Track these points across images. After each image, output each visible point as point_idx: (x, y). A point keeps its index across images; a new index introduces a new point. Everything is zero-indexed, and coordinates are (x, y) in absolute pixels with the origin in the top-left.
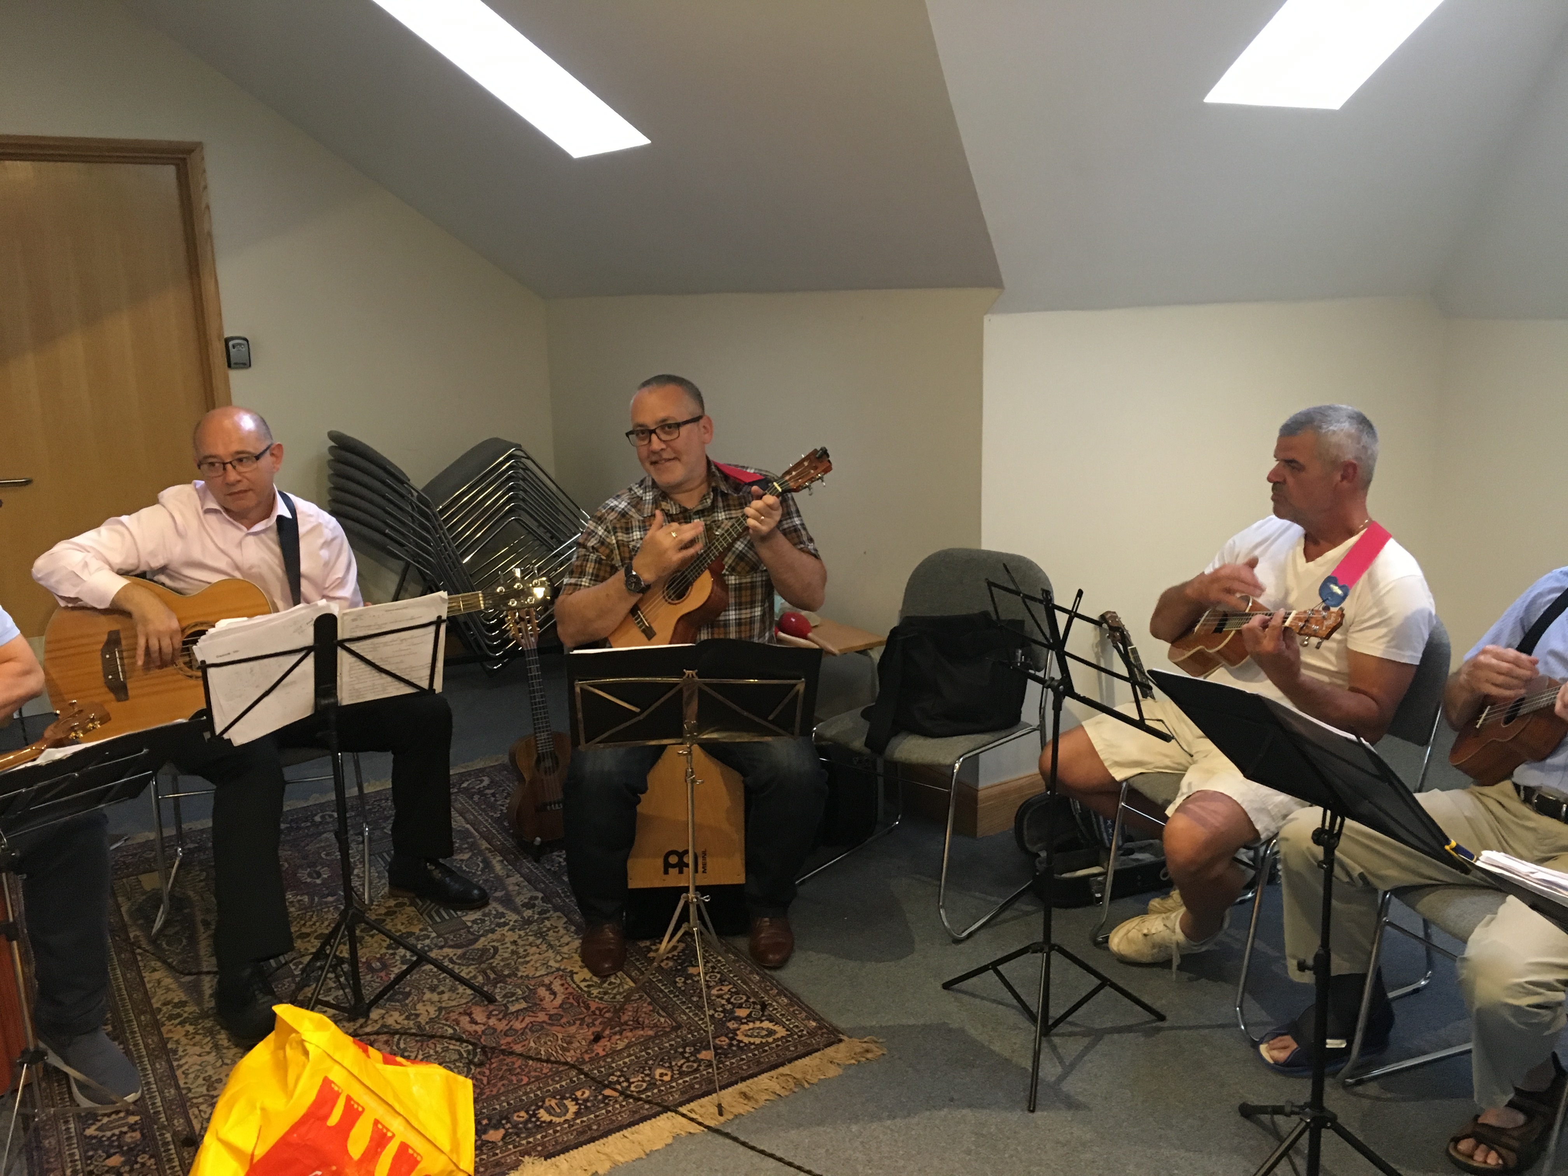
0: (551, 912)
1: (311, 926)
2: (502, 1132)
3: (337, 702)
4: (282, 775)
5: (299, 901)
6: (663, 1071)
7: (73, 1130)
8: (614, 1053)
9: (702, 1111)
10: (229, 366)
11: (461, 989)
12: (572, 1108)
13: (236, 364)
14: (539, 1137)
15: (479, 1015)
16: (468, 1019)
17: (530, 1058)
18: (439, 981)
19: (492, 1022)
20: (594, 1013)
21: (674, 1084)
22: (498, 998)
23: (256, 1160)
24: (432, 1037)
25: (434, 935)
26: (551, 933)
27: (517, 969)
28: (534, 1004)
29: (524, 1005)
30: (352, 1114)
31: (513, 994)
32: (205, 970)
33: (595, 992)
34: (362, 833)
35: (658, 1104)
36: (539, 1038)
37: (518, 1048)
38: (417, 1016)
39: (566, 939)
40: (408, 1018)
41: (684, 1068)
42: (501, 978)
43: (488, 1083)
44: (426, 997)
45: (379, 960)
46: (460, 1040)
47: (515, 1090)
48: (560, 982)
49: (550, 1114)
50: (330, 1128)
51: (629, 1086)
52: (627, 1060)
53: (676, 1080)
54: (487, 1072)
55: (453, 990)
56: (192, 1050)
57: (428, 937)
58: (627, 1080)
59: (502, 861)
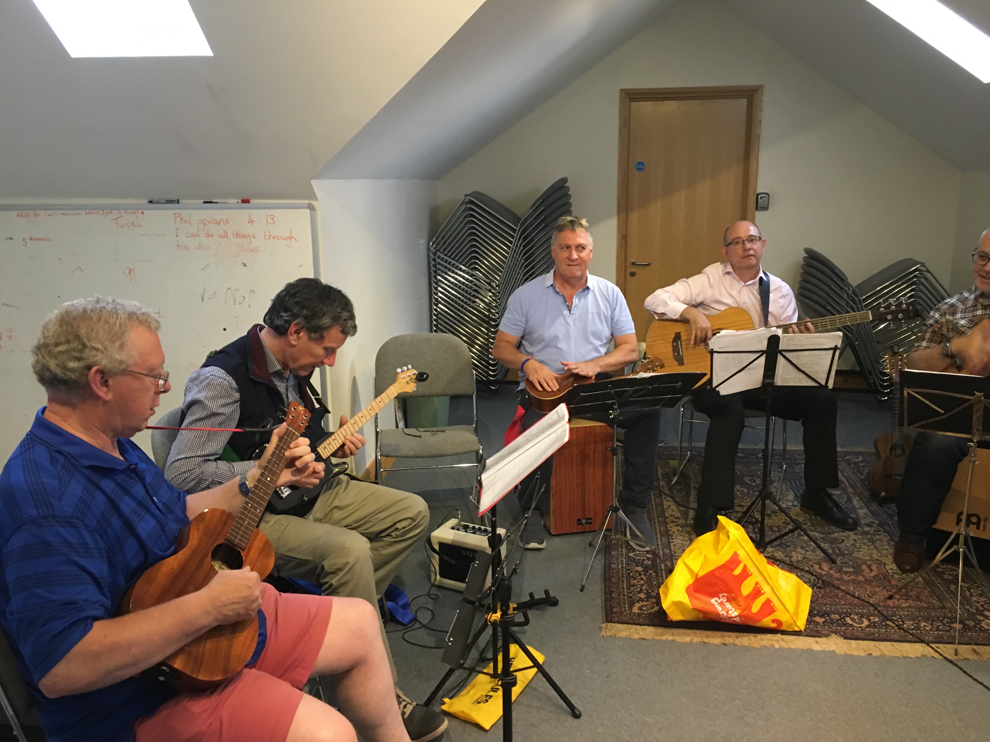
0: (882, 532)
1: (746, 503)
2: (823, 620)
3: (774, 383)
4: (744, 422)
5: (742, 490)
6: (925, 624)
7: (624, 552)
8: (899, 607)
9: (944, 649)
10: (757, 209)
11: (818, 552)
12: (866, 623)
13: (760, 207)
14: (843, 628)
15: (825, 566)
16: (818, 566)
17: (849, 594)
18: (807, 545)
19: (831, 572)
20: (893, 586)
21: (931, 632)
22: (838, 562)
23: (698, 577)
24: (797, 568)
25: (809, 524)
26: (878, 542)
27: (853, 553)
28: (858, 570)
29: (852, 570)
30: (745, 574)
31: (847, 563)
32: (691, 507)
33: (896, 576)
34: (782, 468)
35: (917, 638)
36: (856, 587)
37: (843, 588)
38: (791, 557)
39: (886, 547)
40: (786, 556)
41: (940, 627)
42: (842, 554)
43: (822, 597)
44: (798, 550)
45: (777, 527)
46: (812, 574)
47: (836, 605)
48: (877, 566)
49: (853, 621)
50: (734, 575)
51: (903, 625)
52: (906, 613)
53: (933, 631)
54: (823, 592)
55: (813, 551)
56: (679, 537)
57: (806, 524)
58: (903, 621)
59: (859, 501)
